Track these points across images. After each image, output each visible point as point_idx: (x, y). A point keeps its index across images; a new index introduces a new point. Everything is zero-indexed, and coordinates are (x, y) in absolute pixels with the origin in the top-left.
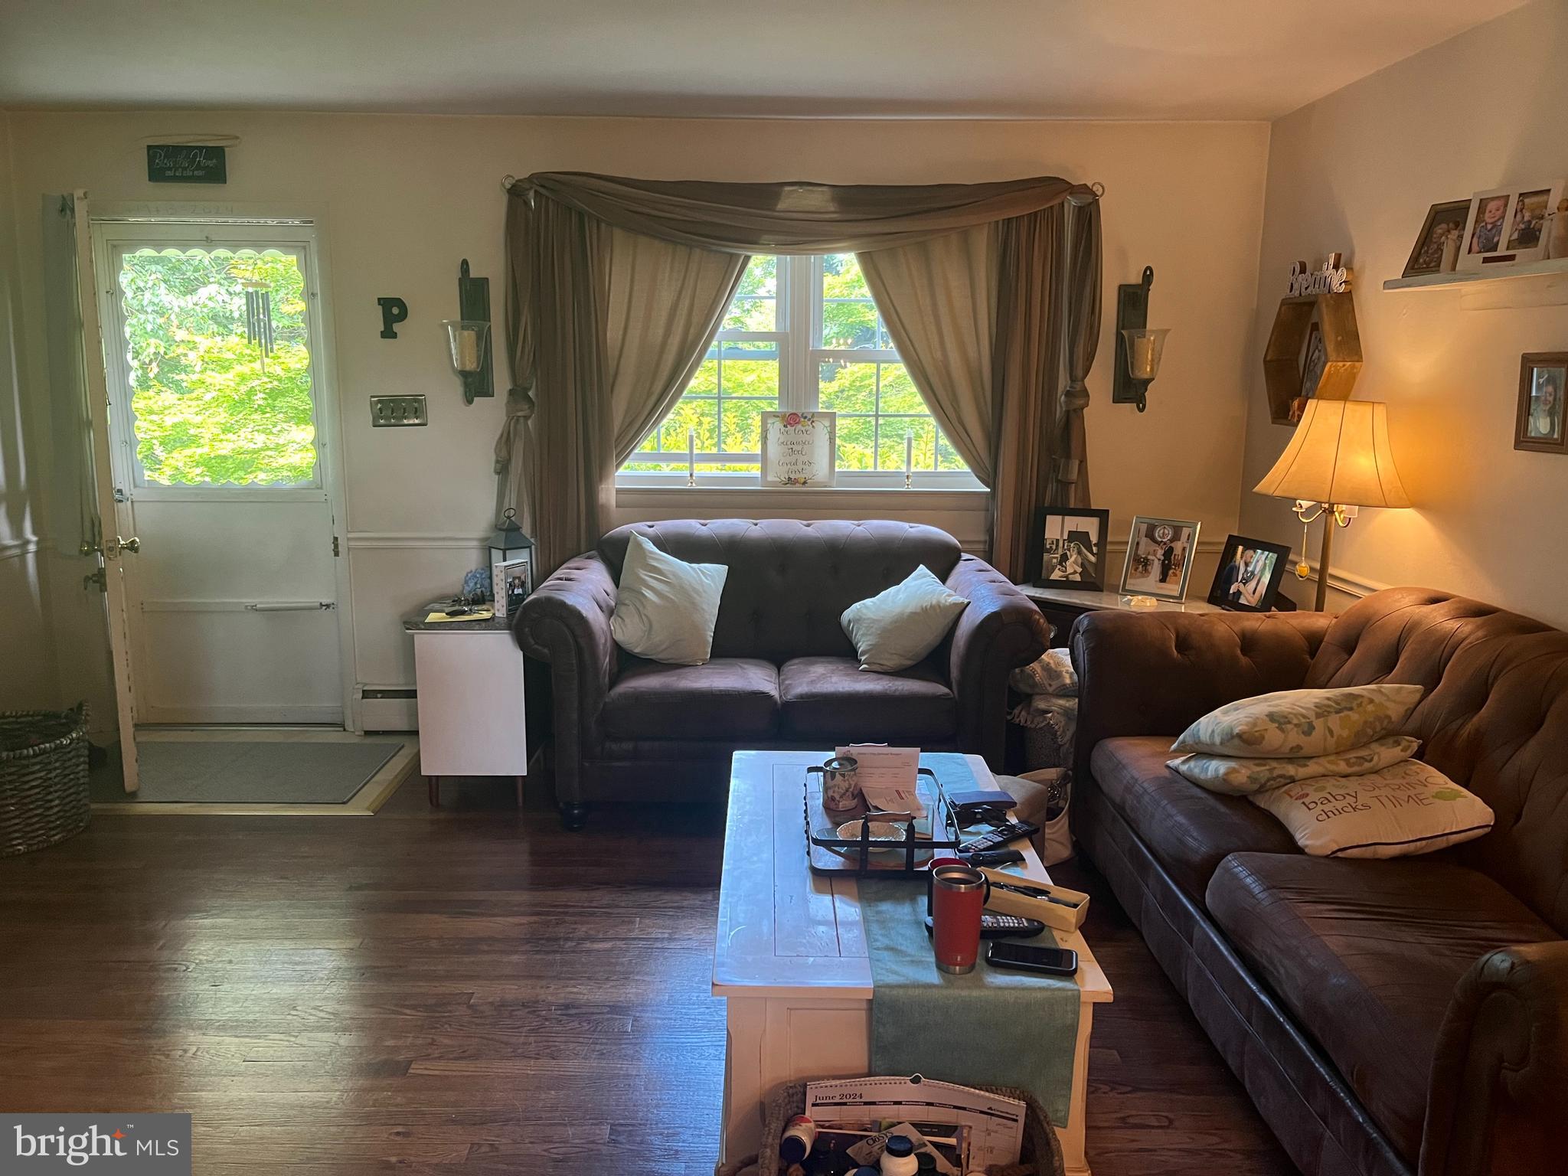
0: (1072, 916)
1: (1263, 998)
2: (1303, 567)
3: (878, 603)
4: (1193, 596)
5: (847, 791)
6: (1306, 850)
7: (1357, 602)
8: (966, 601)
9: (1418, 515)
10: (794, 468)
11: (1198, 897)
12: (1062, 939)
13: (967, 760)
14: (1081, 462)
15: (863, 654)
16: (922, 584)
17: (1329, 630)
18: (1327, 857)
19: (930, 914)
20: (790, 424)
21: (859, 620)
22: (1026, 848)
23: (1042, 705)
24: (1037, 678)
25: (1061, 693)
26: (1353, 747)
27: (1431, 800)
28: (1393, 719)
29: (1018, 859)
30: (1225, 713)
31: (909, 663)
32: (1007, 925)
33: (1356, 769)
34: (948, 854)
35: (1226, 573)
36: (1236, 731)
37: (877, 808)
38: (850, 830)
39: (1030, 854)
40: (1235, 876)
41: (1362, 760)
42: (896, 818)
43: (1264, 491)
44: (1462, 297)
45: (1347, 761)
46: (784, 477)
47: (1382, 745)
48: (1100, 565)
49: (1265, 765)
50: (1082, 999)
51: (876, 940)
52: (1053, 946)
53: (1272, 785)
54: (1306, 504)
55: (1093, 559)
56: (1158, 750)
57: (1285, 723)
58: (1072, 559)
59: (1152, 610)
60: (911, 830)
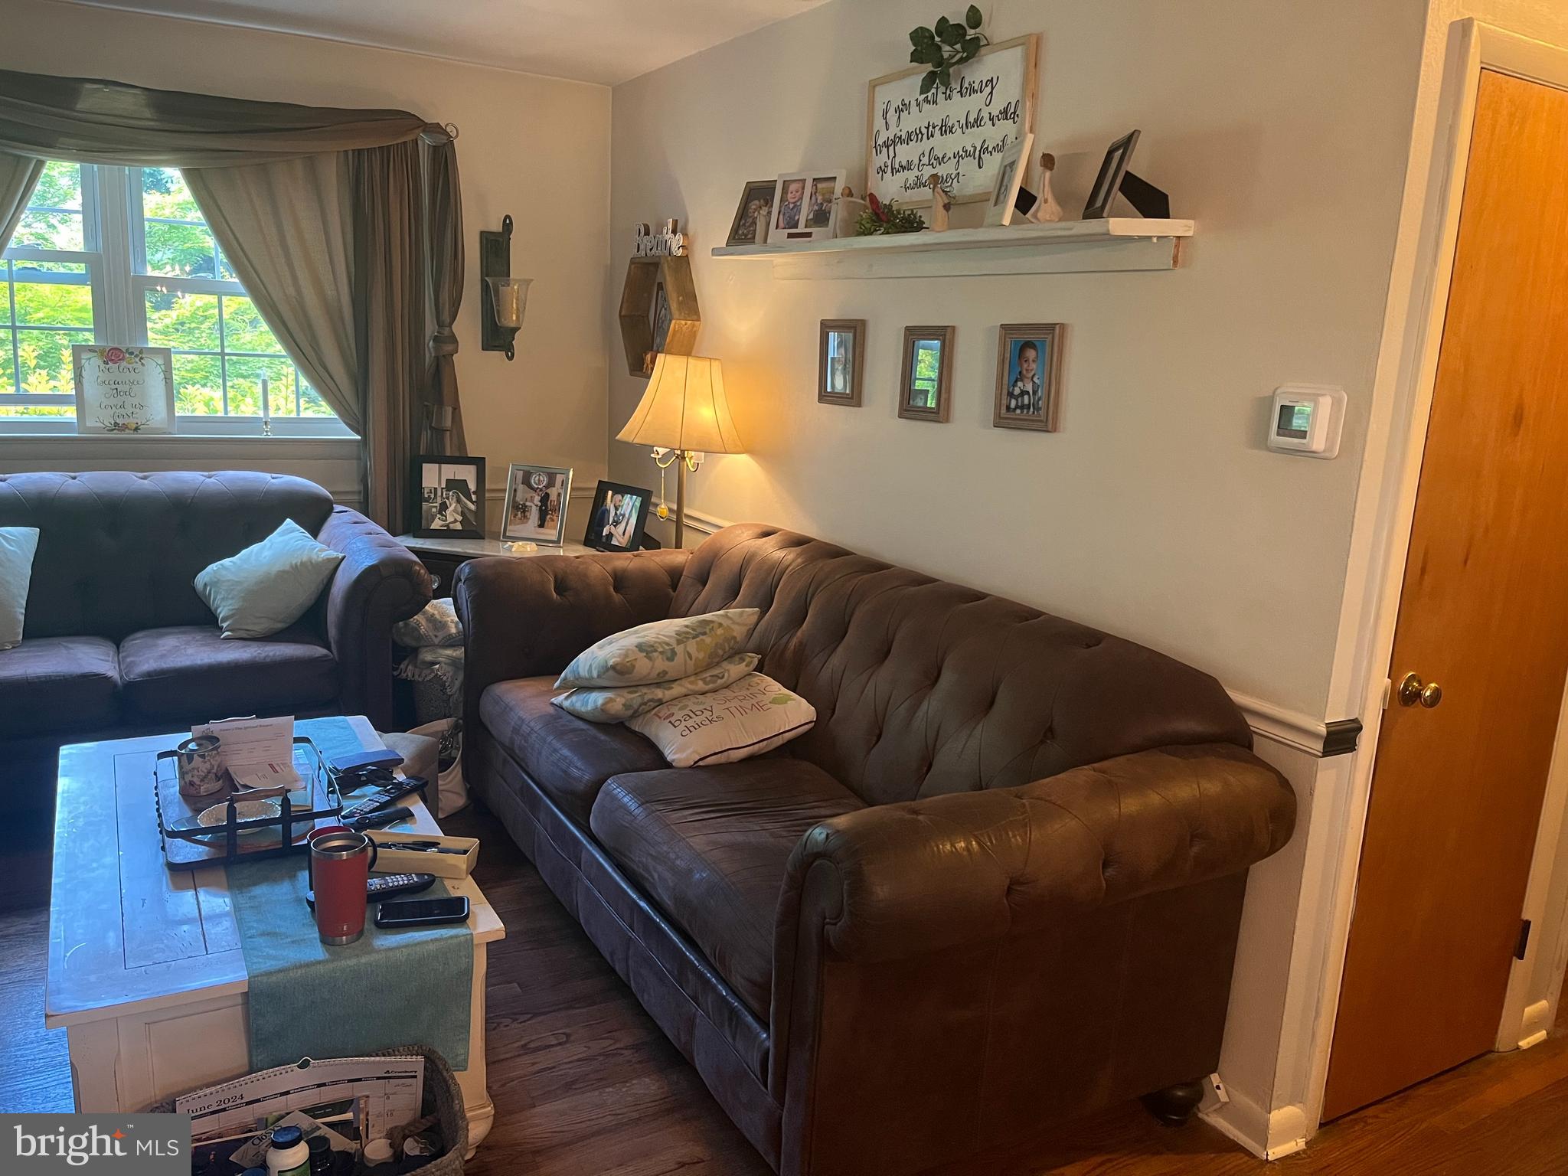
0: (462, 862)
1: (642, 904)
2: (663, 509)
3: (239, 562)
4: (570, 540)
5: (209, 772)
6: (674, 764)
7: (708, 538)
8: (341, 556)
9: (751, 460)
10: (122, 411)
11: (584, 823)
12: (453, 887)
13: (351, 722)
14: (454, 409)
15: (224, 620)
16: (291, 538)
17: (687, 564)
18: (690, 767)
19: (311, 890)
20: (112, 360)
21: (217, 582)
22: (416, 802)
23: (429, 657)
24: (423, 630)
25: (447, 644)
26: (709, 666)
27: (770, 705)
28: (738, 639)
29: (406, 816)
30: (601, 648)
31: (280, 626)
32: (396, 884)
33: (711, 686)
34: (331, 822)
35: (598, 517)
36: (611, 663)
37: (246, 787)
38: (214, 815)
39: (418, 808)
40: (614, 798)
41: (715, 678)
42: (268, 794)
43: (626, 439)
44: (774, 267)
45: (704, 680)
46: (109, 421)
47: (730, 663)
48: (480, 513)
49: (636, 692)
50: (475, 942)
51: (250, 928)
52: (445, 896)
53: (643, 709)
54: (662, 451)
55: (472, 507)
56: (543, 689)
57: (652, 652)
58: (451, 509)
59: (533, 555)
60: (286, 804)
